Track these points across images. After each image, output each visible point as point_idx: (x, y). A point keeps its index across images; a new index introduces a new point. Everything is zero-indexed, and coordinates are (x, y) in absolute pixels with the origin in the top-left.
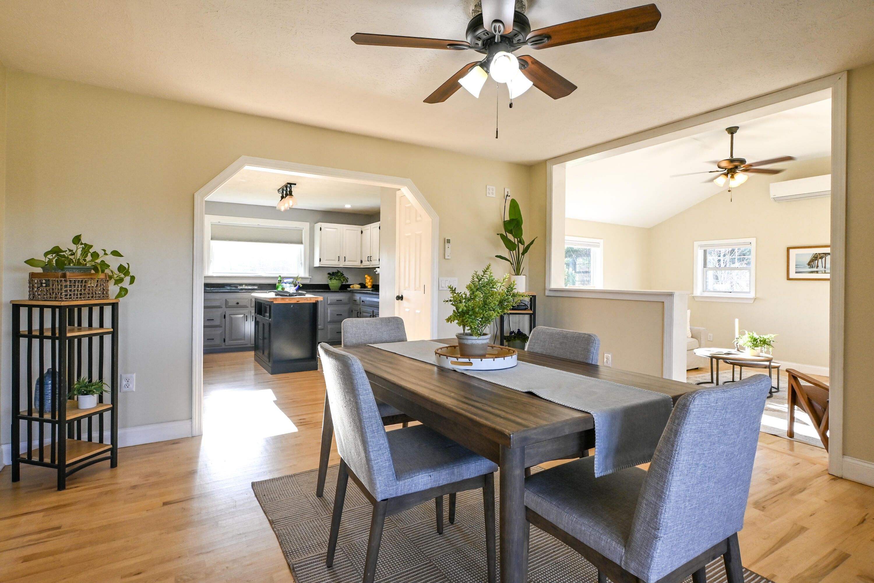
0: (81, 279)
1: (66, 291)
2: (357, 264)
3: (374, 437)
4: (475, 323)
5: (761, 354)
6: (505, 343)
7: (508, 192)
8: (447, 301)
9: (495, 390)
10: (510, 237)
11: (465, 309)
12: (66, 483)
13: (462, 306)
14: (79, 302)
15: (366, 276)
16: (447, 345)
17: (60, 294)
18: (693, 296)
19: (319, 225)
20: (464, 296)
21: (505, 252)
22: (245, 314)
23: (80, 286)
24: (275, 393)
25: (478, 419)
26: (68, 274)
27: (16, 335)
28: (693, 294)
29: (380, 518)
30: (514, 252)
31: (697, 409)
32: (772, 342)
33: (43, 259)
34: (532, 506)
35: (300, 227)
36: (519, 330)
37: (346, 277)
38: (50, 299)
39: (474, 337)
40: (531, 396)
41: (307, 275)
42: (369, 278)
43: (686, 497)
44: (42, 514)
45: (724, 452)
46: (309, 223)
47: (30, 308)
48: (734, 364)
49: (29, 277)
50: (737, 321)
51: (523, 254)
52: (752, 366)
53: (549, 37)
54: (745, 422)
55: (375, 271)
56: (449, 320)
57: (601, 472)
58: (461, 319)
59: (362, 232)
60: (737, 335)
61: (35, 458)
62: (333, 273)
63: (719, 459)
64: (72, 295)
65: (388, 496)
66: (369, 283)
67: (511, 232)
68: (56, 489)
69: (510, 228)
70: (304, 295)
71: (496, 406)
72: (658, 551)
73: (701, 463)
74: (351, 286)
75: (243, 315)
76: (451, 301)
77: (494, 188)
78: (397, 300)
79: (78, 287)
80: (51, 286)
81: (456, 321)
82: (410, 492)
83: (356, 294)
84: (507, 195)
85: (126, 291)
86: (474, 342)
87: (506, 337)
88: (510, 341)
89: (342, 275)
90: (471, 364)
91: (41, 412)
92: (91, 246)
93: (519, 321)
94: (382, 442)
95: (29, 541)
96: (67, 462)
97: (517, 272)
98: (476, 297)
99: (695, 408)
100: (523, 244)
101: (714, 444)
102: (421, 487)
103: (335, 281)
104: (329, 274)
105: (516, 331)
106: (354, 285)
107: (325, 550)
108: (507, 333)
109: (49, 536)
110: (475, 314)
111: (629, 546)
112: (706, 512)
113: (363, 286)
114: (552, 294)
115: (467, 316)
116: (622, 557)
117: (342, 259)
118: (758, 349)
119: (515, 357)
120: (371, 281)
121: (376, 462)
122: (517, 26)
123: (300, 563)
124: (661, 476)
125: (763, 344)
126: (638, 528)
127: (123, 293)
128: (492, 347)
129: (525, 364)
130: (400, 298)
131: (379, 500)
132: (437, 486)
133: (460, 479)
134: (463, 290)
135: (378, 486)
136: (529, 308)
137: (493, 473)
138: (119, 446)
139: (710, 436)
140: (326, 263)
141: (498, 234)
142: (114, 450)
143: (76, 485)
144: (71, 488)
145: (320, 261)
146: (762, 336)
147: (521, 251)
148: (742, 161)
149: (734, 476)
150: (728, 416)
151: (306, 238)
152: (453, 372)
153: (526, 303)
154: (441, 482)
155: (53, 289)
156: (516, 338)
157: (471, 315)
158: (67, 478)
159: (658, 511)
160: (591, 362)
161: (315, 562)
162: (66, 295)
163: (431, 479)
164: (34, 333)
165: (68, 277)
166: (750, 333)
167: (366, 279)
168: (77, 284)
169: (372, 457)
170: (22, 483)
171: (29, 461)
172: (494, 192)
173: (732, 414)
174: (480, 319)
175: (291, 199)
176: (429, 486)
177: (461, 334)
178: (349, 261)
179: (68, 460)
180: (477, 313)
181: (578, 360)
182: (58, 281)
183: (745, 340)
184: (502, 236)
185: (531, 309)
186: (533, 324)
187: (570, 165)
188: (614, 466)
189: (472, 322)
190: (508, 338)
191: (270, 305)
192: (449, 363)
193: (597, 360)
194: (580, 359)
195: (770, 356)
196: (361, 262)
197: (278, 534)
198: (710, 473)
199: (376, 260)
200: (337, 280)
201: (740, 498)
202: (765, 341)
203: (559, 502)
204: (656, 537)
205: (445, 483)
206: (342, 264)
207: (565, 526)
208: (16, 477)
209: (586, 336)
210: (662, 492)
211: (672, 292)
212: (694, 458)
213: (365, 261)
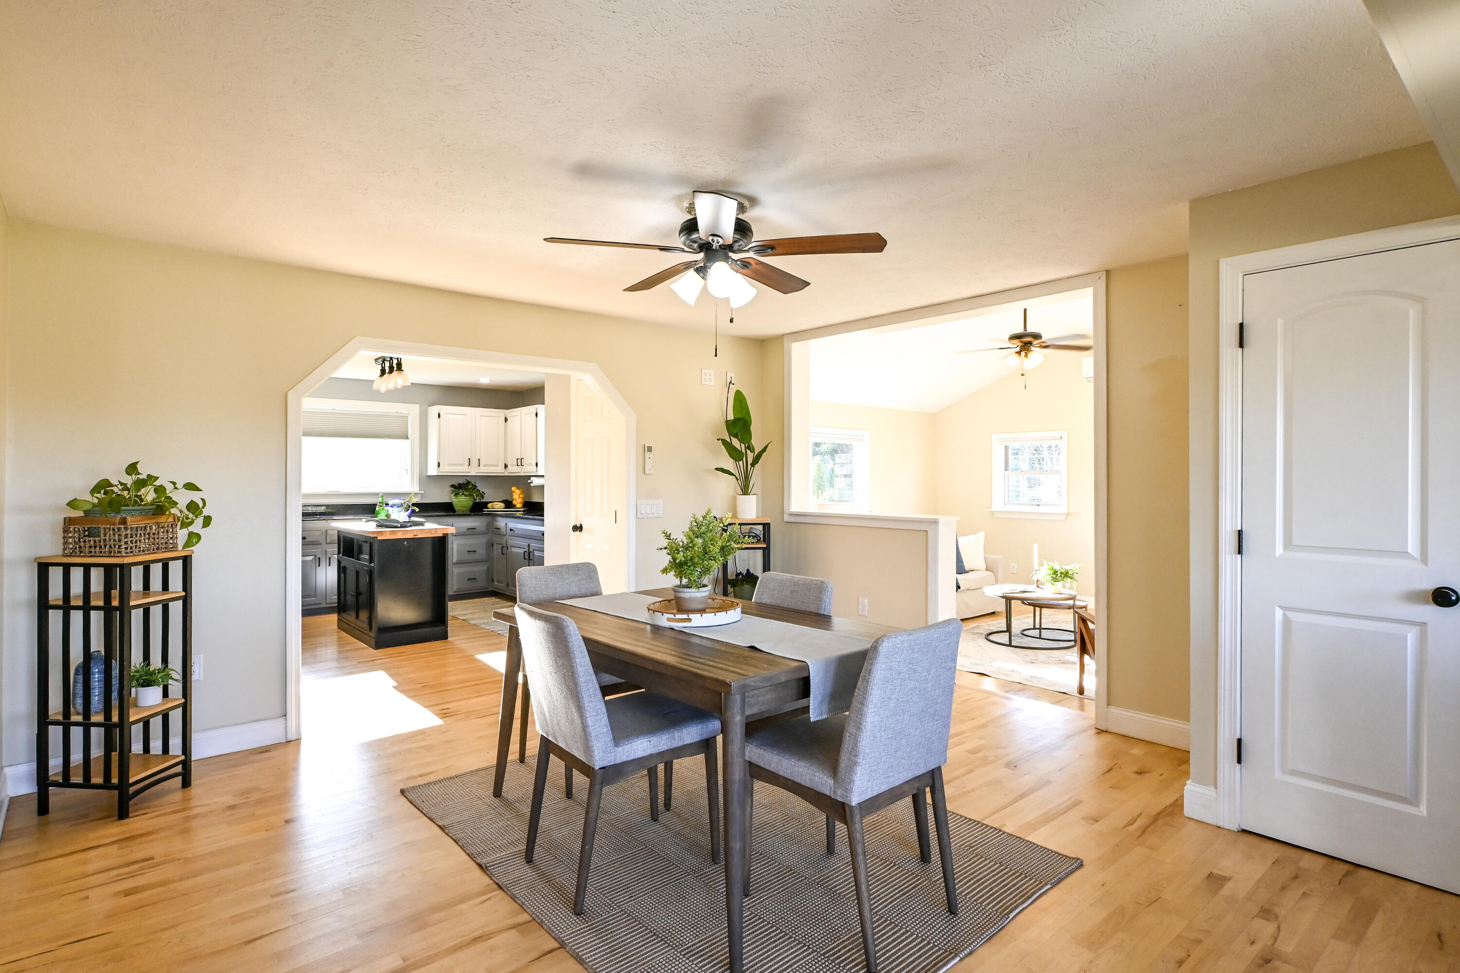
0: (144, 525)
1: (126, 543)
2: (499, 470)
3: (591, 702)
4: (694, 574)
5: (1063, 591)
6: (730, 589)
7: (731, 377)
8: (661, 549)
9: (717, 646)
10: (736, 443)
11: (683, 559)
12: (130, 809)
13: (680, 557)
14: (141, 557)
15: (513, 489)
16: (661, 599)
17: (117, 547)
18: (992, 512)
19: (434, 410)
20: (681, 544)
21: (729, 463)
22: (316, 556)
23: (143, 535)
24: (392, 675)
25: (701, 672)
26: (129, 519)
27: (43, 605)
28: (991, 508)
29: (597, 787)
30: (741, 463)
31: (885, 650)
32: (1075, 574)
33: (89, 498)
34: (756, 760)
35: (404, 412)
36: (748, 570)
37: (481, 490)
38: (101, 555)
39: (693, 590)
40: (754, 650)
41: (416, 489)
42: (518, 492)
43: (881, 727)
44: (115, 846)
45: (916, 688)
46: (418, 405)
47: (67, 568)
48: (1035, 606)
49: (65, 524)
50: (1036, 547)
51: (753, 465)
52: (1053, 606)
53: (772, 248)
54: (935, 660)
55: (529, 481)
56: (665, 571)
57: (817, 717)
58: (678, 570)
59: (506, 420)
60: (1036, 567)
61: (77, 779)
62: (460, 484)
63: (911, 694)
64: (134, 548)
65: (606, 764)
66: (519, 500)
67: (736, 436)
68: (117, 818)
69: (734, 432)
70: (422, 524)
71: (718, 660)
72: (858, 775)
73: (894, 697)
74: (489, 505)
75: (313, 557)
76: (665, 548)
77: (712, 372)
78: (574, 531)
79: (141, 536)
80: (102, 537)
81: (673, 573)
82: (629, 759)
83: (499, 519)
84: (730, 382)
85: (199, 537)
86: (693, 595)
87: (730, 580)
88: (736, 586)
89: (474, 488)
90: (689, 620)
91: (87, 713)
92: (157, 478)
93: (749, 557)
94: (599, 706)
95: (118, 875)
96: (131, 780)
97: (745, 491)
98: (695, 545)
99: (883, 649)
100: (753, 451)
101: (905, 680)
102: (640, 754)
103: (464, 497)
104: (452, 486)
105: (744, 572)
106: (495, 503)
107: (523, 847)
108: (732, 575)
109: (142, 869)
110: (694, 565)
111: (837, 777)
112: (903, 742)
113: (509, 504)
114: (792, 519)
115: (686, 567)
116: (831, 788)
117: (474, 462)
118: (1059, 584)
119: (739, 610)
120: (521, 496)
121: (593, 728)
122: (738, 234)
123: (493, 862)
124: (860, 710)
125: (1064, 577)
126: (843, 758)
127: (194, 541)
128: (713, 599)
129: (749, 618)
130: (578, 528)
131: (597, 768)
132: (657, 751)
133: (680, 744)
134: (680, 537)
135: (596, 753)
136: (762, 539)
137: (715, 737)
138: (194, 757)
139: (900, 673)
140: (448, 469)
141: (718, 440)
142: (186, 764)
143: (143, 812)
144: (137, 816)
145: (439, 466)
146: (1064, 567)
147: (750, 461)
148: (1037, 336)
149: (929, 710)
150: (915, 656)
151: (413, 430)
152: (670, 630)
153: (758, 533)
154: (660, 748)
155: (105, 540)
156: (744, 582)
157: (690, 567)
158: (131, 803)
159: (857, 741)
160: (823, 613)
161: (511, 859)
162: (126, 548)
163: (651, 745)
164: (73, 603)
165: (129, 524)
166: (1049, 563)
167: (514, 494)
168: (139, 532)
169: (590, 723)
170: (52, 816)
171: (66, 783)
172: (712, 377)
173: (919, 653)
174: (700, 570)
175: (399, 375)
176: (648, 753)
177: (676, 586)
178: (485, 465)
179: (132, 777)
180: (697, 564)
181: (810, 610)
182: (114, 529)
183: (1043, 574)
184: (724, 442)
185: (764, 540)
186: (766, 567)
187: (816, 344)
188: (830, 711)
189: (691, 574)
190: (733, 582)
191: (370, 543)
192: (664, 620)
193: (830, 609)
194: (812, 609)
195: (1073, 593)
196: (506, 466)
197: (455, 838)
198: (904, 706)
199: (531, 464)
200: (466, 496)
201: (940, 732)
202: (1068, 573)
203: (780, 751)
204: (856, 763)
205: (665, 748)
206: (474, 471)
207: (784, 772)
208: (43, 808)
209: (819, 582)
210: (860, 724)
211: (936, 519)
212: (886, 692)
213: (512, 465)
